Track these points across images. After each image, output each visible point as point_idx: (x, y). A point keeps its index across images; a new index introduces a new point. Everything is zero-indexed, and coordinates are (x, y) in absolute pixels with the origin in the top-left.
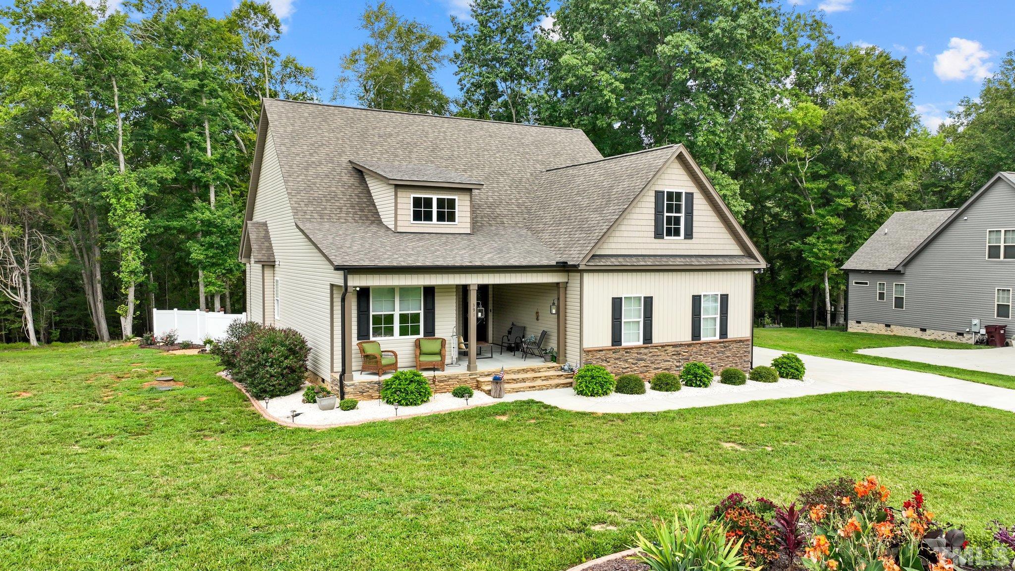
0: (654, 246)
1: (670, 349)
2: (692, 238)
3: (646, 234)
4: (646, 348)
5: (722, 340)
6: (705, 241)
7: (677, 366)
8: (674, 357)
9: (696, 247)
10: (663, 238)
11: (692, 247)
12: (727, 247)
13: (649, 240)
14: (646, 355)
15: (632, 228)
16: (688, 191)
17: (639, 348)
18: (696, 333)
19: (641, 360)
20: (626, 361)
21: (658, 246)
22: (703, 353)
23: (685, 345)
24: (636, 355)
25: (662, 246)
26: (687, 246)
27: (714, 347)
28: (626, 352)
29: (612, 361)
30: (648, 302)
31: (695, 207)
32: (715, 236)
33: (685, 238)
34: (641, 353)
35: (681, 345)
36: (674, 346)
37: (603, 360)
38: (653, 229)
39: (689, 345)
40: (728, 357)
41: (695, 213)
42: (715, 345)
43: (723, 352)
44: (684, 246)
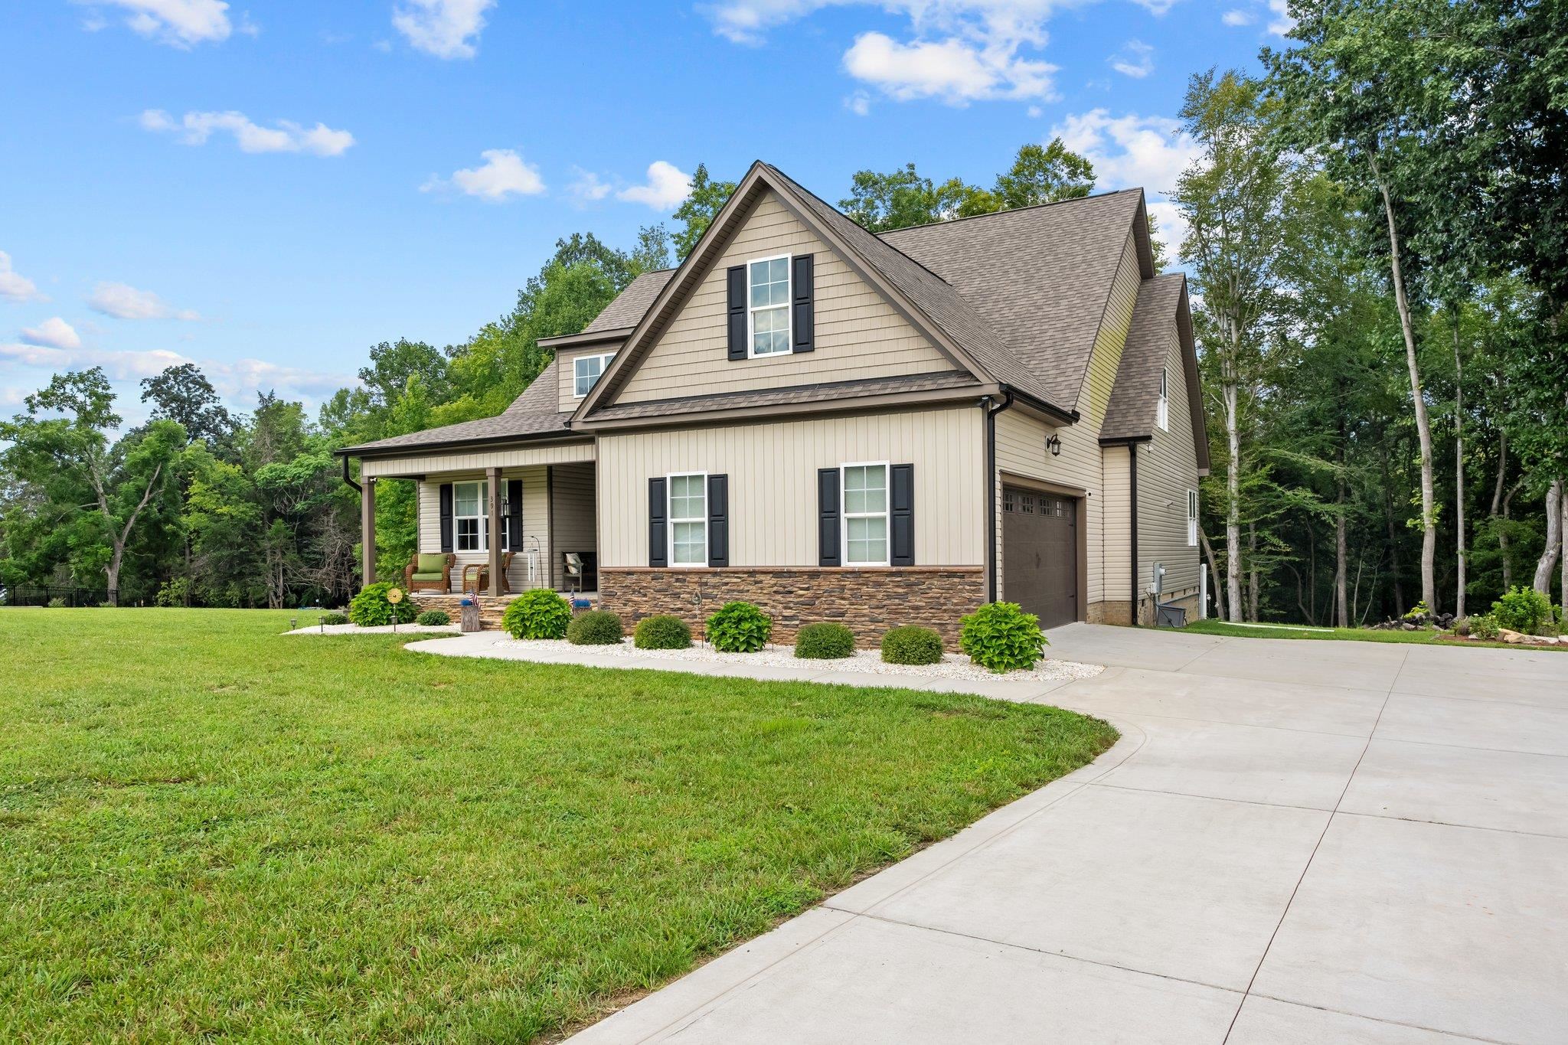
0: (728, 376)
1: (768, 580)
2: (812, 350)
3: (711, 355)
4: (715, 574)
5: (894, 569)
6: (847, 351)
7: (786, 618)
8: (779, 597)
9: (822, 365)
10: (745, 358)
11: (814, 366)
12: (908, 356)
13: (717, 366)
14: (714, 587)
15: (683, 348)
16: (801, 251)
17: (700, 573)
18: (829, 551)
19: (706, 596)
20: (677, 596)
21: (737, 375)
22: (847, 594)
23: (802, 573)
24: (696, 586)
25: (745, 374)
26: (805, 368)
27: (878, 584)
28: (677, 580)
29: (651, 593)
30: (718, 486)
31: (818, 283)
32: (872, 336)
33: (795, 352)
34: (706, 584)
35: (790, 574)
36: (777, 574)
37: (634, 591)
38: (724, 342)
39: (813, 575)
40: (916, 608)
41: (818, 295)
42: (881, 579)
43: (898, 596)
44: (795, 369)
